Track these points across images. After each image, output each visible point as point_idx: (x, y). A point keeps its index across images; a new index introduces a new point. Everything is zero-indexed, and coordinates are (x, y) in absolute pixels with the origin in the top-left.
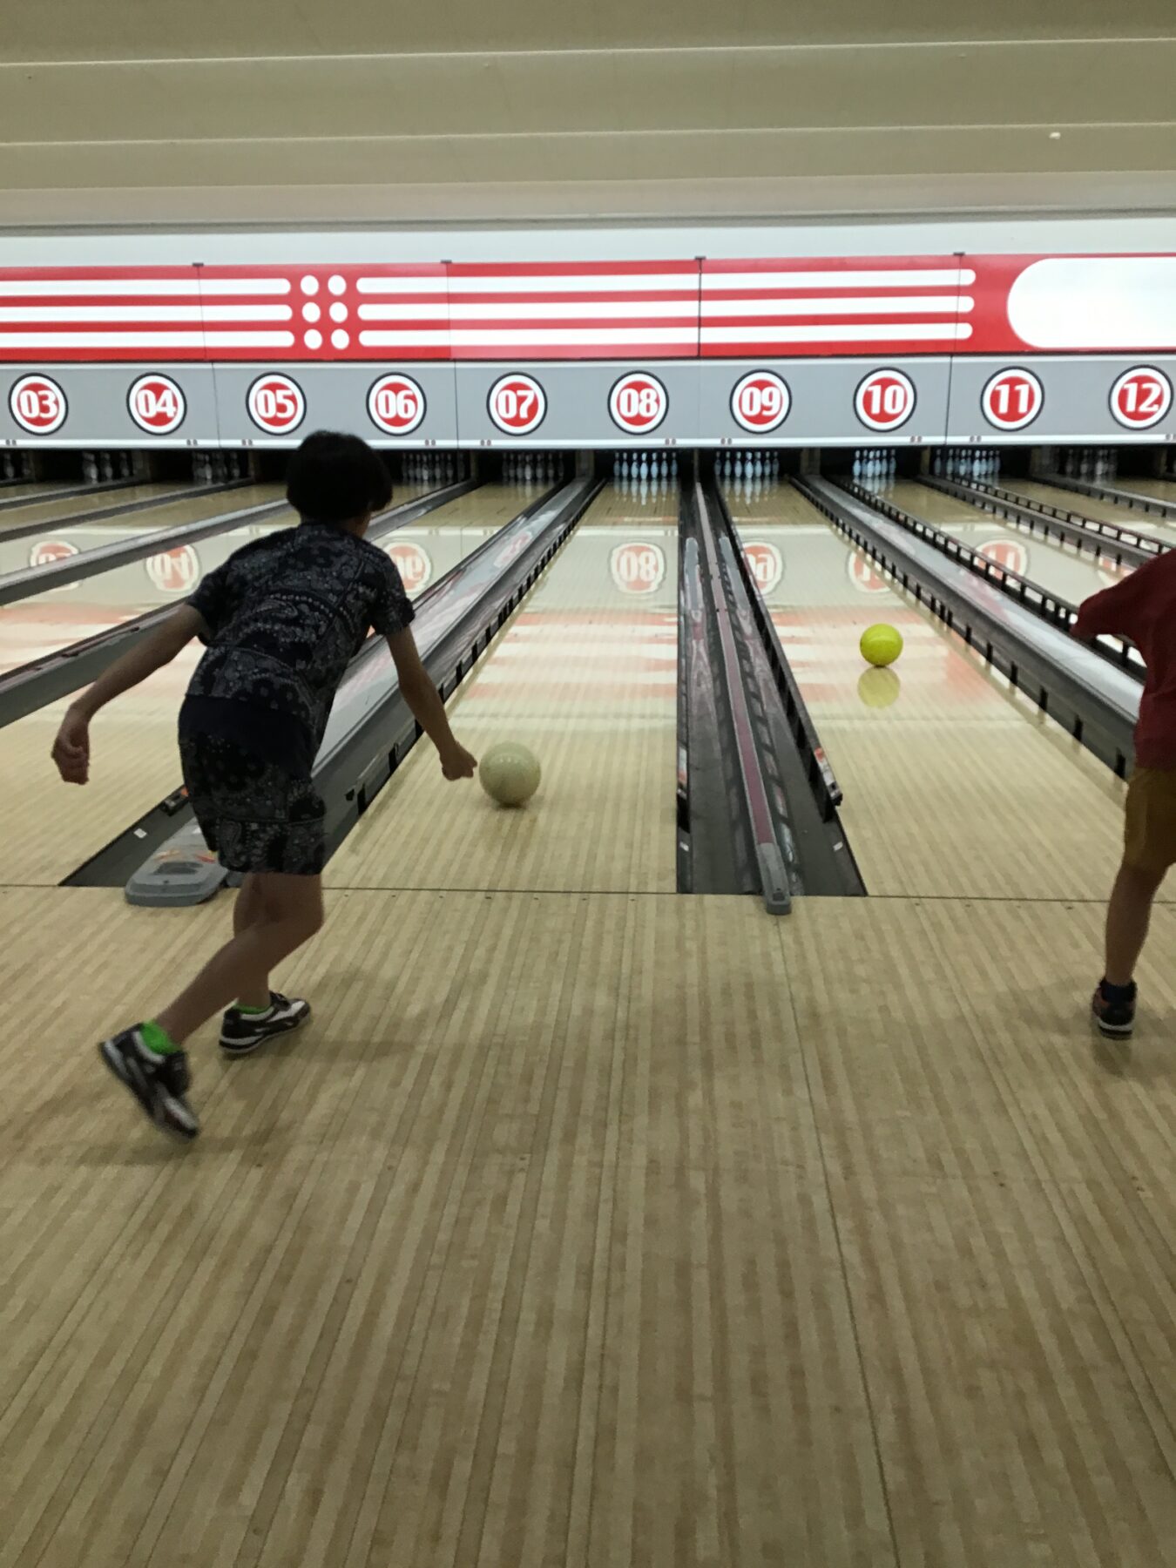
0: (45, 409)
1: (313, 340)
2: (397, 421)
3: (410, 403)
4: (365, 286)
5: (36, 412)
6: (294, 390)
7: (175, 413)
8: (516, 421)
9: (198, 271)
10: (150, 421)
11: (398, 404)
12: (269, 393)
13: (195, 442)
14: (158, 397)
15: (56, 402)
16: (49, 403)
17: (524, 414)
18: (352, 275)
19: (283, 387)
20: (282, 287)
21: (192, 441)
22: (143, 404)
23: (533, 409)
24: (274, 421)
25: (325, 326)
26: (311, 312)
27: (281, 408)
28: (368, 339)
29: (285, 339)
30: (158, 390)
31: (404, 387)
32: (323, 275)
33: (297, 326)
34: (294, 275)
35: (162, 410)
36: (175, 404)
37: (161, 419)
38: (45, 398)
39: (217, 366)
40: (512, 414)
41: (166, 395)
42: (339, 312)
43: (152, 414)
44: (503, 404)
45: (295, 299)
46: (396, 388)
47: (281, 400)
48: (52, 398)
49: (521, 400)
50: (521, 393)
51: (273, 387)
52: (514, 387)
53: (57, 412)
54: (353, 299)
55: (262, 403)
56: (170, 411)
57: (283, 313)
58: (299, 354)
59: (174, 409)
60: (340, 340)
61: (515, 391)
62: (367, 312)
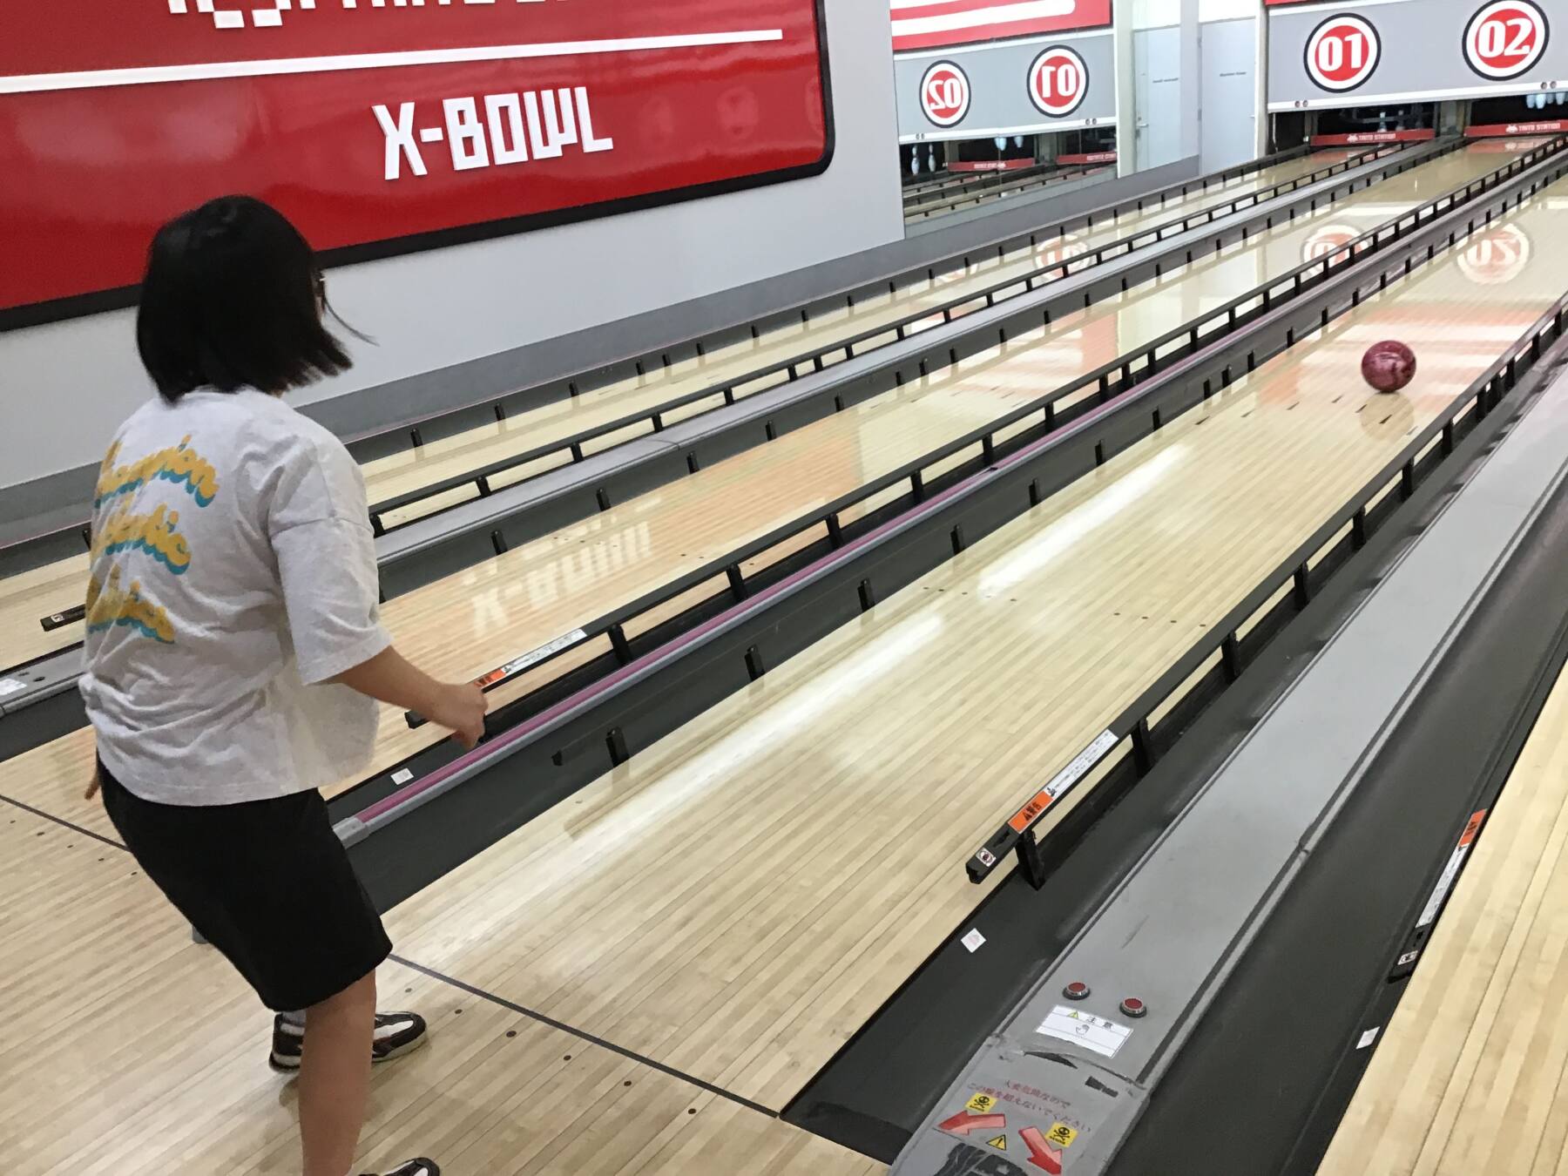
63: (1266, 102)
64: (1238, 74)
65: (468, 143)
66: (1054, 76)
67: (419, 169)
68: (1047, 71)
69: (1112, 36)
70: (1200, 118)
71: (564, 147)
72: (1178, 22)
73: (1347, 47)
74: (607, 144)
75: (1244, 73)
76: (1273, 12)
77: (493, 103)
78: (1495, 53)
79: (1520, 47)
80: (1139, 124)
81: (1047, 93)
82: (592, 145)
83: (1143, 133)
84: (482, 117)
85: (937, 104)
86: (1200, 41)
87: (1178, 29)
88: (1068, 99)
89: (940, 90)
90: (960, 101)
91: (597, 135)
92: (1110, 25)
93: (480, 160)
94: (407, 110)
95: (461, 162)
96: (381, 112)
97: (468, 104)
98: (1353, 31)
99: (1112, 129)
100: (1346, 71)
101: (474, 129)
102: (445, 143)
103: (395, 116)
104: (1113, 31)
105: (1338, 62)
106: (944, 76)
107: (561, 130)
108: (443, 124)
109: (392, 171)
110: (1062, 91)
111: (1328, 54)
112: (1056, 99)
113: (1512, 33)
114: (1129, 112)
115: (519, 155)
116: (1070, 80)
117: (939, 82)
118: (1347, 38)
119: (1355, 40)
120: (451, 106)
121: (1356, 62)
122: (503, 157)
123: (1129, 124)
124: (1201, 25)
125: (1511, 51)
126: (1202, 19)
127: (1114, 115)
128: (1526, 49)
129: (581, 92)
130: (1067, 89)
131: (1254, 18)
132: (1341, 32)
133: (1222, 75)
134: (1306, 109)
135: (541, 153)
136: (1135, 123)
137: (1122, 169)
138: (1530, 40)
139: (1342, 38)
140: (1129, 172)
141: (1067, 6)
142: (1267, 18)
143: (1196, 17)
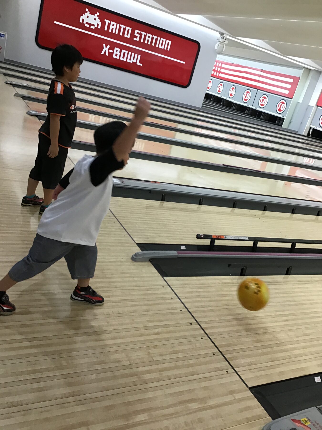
63: (311, 124)
65: (116, 55)
66: (281, 105)
67: (107, 54)
69: (291, 101)
70: (301, 124)
71: (133, 62)
74: (141, 65)
76: (319, 107)
77: (123, 51)
80: (292, 121)
81: (279, 108)
82: (138, 63)
83: (291, 123)
84: (120, 52)
85: (261, 103)
86: (308, 109)
89: (263, 100)
90: (265, 104)
91: (140, 63)
92: (292, 99)
93: (118, 57)
94: (108, 46)
95: (114, 56)
96: (104, 45)
97: (119, 50)
99: (284, 119)
101: (119, 54)
102: (113, 53)
103: (106, 47)
104: (292, 100)
106: (265, 98)
107: (134, 59)
108: (113, 50)
109: (103, 53)
112: (280, 110)
114: (290, 117)
115: (125, 60)
116: (283, 107)
117: (264, 99)
120: (116, 49)
122: (121, 59)
123: (289, 120)
124: (308, 106)
127: (285, 116)
129: (139, 56)
130: (282, 109)
131: (313, 107)
133: (308, 117)
134: (316, 129)
135: (128, 61)
140: (285, 128)
141: (287, 92)
142: (317, 108)
143: (309, 104)
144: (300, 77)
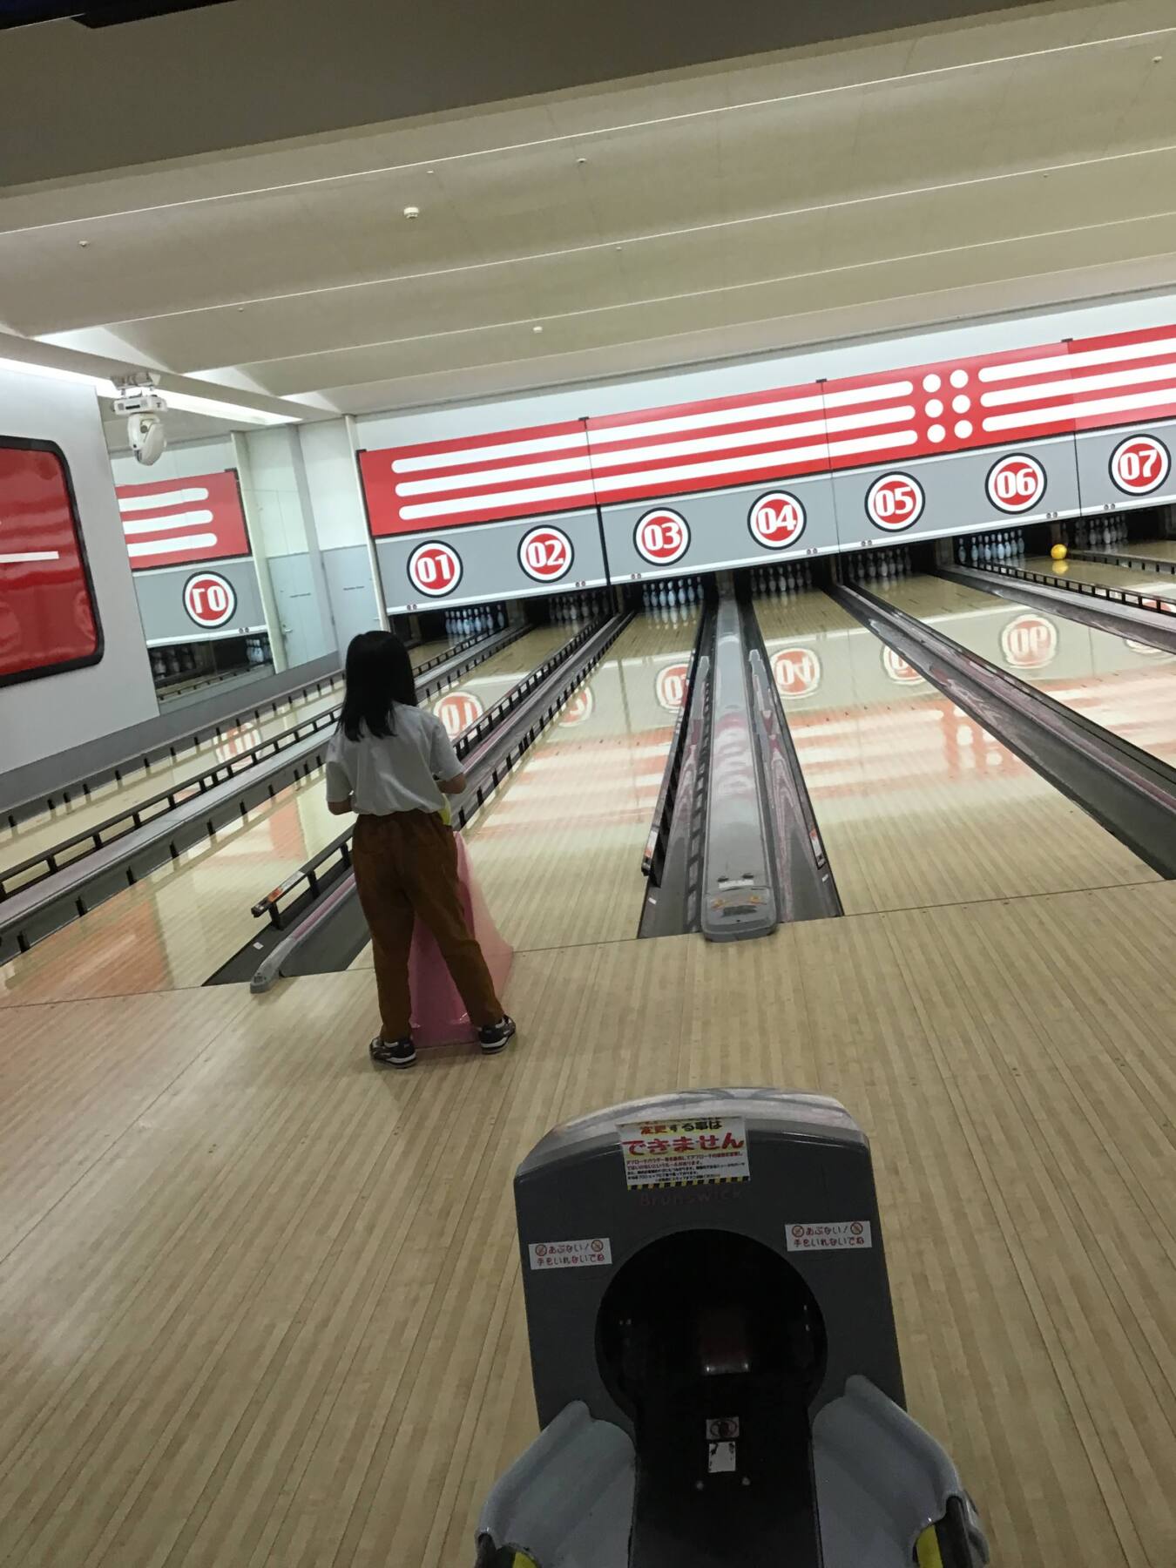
0: (668, 540)
1: (936, 434)
2: (1018, 499)
3: (1030, 480)
4: (986, 375)
5: (660, 544)
6: (913, 485)
7: (795, 526)
8: (1142, 480)
9: (822, 386)
10: (770, 537)
11: (1017, 483)
12: (888, 493)
13: (815, 550)
14: (778, 515)
15: (679, 532)
16: (673, 534)
17: (1147, 473)
18: (973, 368)
19: (902, 485)
20: (905, 388)
21: (812, 550)
22: (764, 521)
23: (1156, 468)
24: (894, 518)
25: (949, 419)
26: (934, 409)
27: (900, 505)
28: (991, 424)
29: (909, 438)
30: (778, 506)
31: (1025, 466)
32: (945, 373)
33: (921, 423)
34: (916, 377)
35: (784, 524)
36: (795, 517)
37: (782, 533)
38: (669, 529)
39: (836, 475)
40: (1136, 474)
41: (787, 510)
42: (961, 404)
43: (773, 529)
44: (1126, 467)
45: (918, 398)
46: (1015, 468)
47: (899, 497)
48: (675, 528)
49: (1143, 460)
50: (1143, 453)
51: (891, 487)
52: (1135, 449)
53: (679, 542)
54: (976, 388)
55: (881, 503)
56: (790, 524)
57: (907, 413)
58: (923, 450)
59: (794, 522)
60: (964, 430)
61: (1137, 453)
62: (989, 400)
63: (385, 607)
64: (358, 588)
66: (204, 597)
68: (197, 592)
69: (252, 562)
70: (333, 622)
72: (307, 550)
73: (438, 565)
75: (362, 587)
76: (378, 541)
78: (542, 564)
79: (556, 560)
80: (285, 630)
81: (199, 609)
83: (288, 636)
86: (323, 565)
87: (308, 556)
88: (220, 614)
92: (249, 554)
98: (441, 553)
99: (265, 635)
100: (440, 582)
104: (254, 558)
105: (433, 577)
110: (213, 606)
111: (424, 571)
112: (208, 613)
113: (550, 550)
114: (275, 621)
116: (220, 598)
118: (437, 558)
119: (443, 559)
121: (446, 575)
123: (277, 631)
124: (322, 552)
125: (551, 562)
126: (322, 548)
127: (264, 623)
128: (560, 561)
130: (218, 605)
131: (365, 545)
132: (432, 554)
133: (345, 589)
134: (416, 611)
136: (280, 629)
137: (278, 665)
138: (562, 554)
139: (433, 558)
140: (283, 669)
141: (209, 540)
142: (374, 545)
143: (318, 547)
144: (235, 471)
